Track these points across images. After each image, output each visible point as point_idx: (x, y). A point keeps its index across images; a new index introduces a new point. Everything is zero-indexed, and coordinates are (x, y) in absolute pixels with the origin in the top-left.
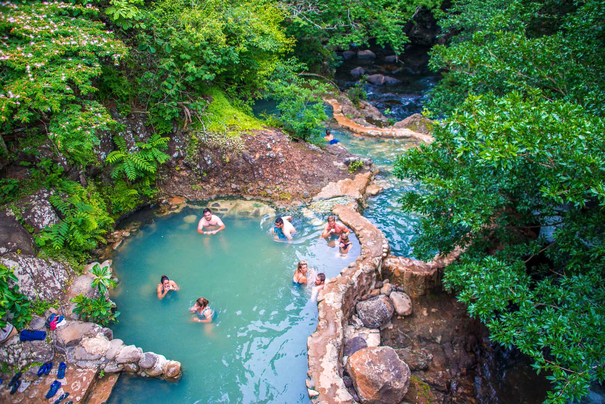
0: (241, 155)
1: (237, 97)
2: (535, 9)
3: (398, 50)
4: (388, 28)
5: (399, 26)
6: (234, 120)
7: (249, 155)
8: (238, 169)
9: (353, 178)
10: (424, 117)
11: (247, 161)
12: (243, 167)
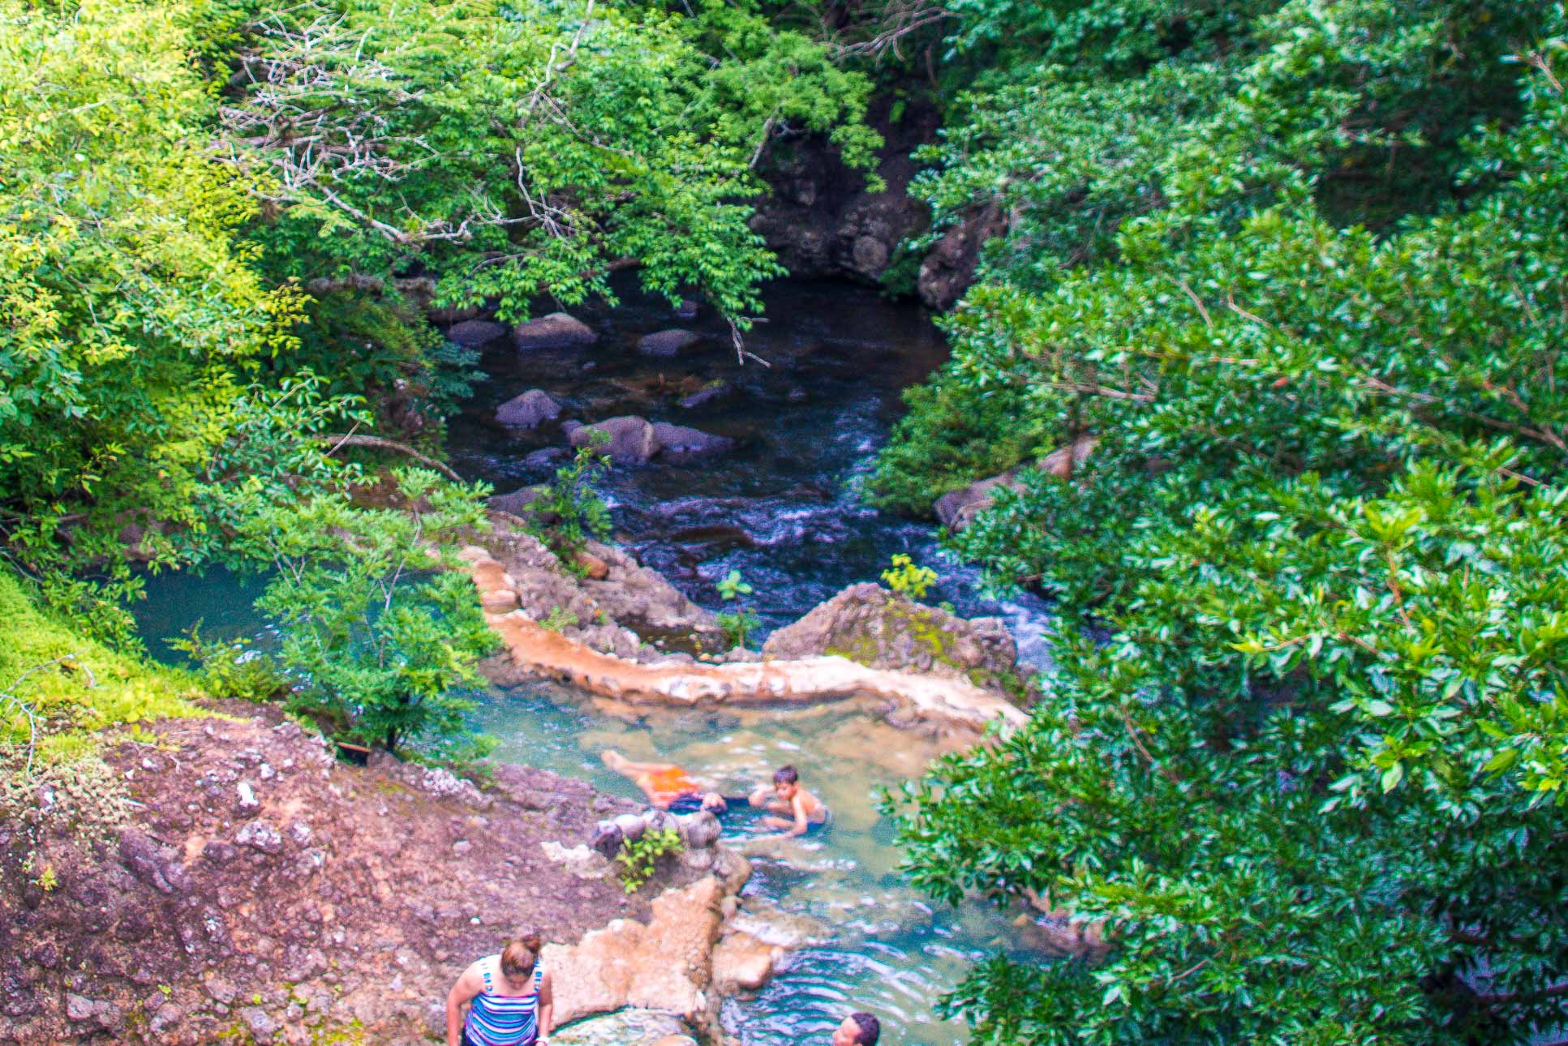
0: (112, 850)
1: (62, 567)
2: (1329, 113)
3: (739, 312)
4: (686, 221)
5: (732, 209)
6: (62, 680)
7: (151, 846)
8: (100, 918)
9: (643, 916)
10: (897, 595)
11: (143, 876)
12: (128, 909)
